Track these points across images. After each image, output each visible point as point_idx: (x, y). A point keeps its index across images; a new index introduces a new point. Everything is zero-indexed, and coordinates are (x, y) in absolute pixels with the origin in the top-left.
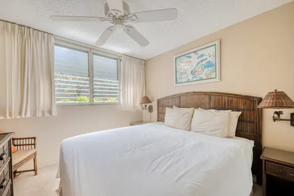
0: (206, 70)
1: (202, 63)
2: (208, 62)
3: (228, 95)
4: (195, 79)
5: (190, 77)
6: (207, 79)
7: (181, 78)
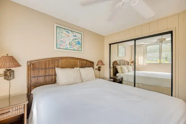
0: (77, 45)
1: (75, 40)
2: (78, 41)
3: (86, 61)
4: (71, 49)
5: (68, 46)
6: (77, 50)
7: (61, 45)
